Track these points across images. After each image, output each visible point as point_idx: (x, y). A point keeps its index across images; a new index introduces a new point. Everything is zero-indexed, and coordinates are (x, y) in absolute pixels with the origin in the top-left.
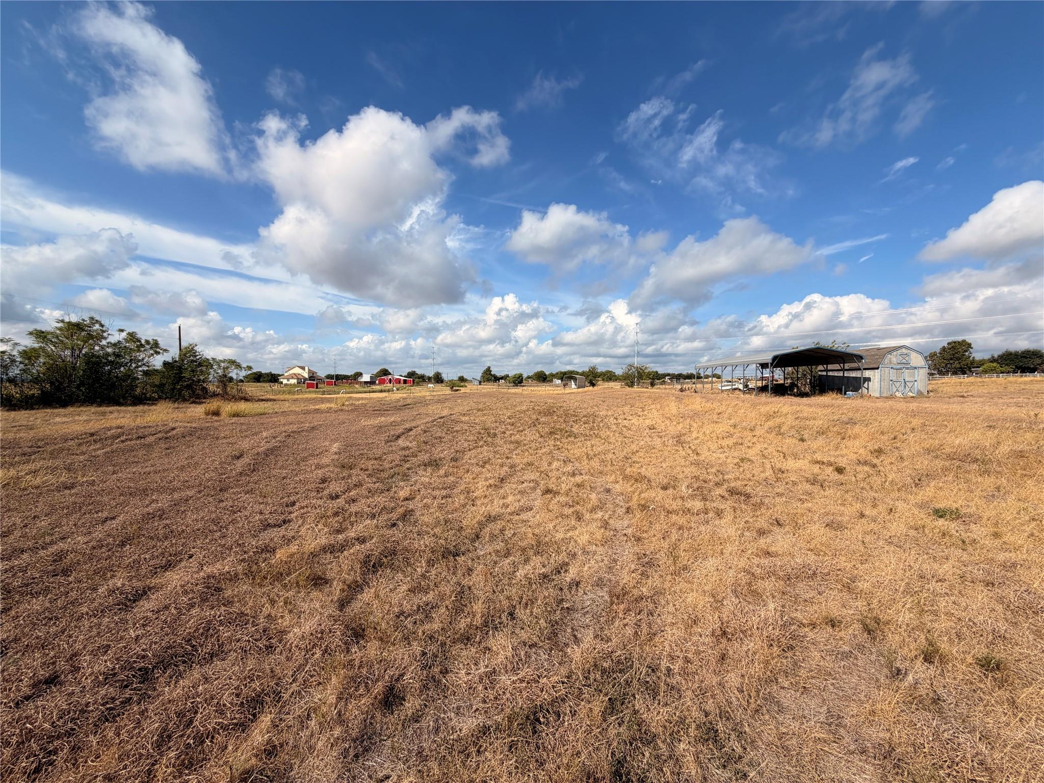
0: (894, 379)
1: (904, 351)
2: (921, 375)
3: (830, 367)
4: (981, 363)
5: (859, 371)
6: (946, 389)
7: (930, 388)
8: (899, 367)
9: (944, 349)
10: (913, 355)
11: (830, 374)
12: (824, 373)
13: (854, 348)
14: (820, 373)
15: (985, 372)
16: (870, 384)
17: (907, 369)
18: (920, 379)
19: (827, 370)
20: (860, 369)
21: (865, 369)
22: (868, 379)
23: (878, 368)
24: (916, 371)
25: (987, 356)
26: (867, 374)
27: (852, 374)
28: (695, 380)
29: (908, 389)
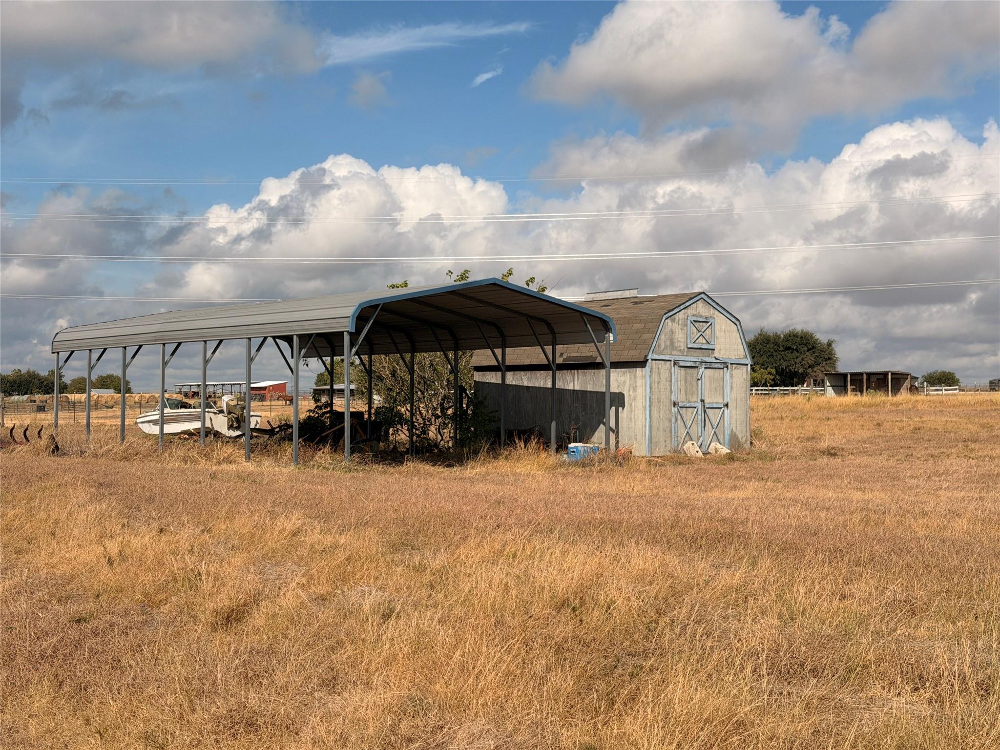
0: (681, 398)
1: (701, 309)
3: (515, 355)
5: (591, 373)
8: (689, 360)
10: (720, 323)
11: (512, 379)
12: (493, 378)
14: (478, 377)
16: (624, 414)
17: (709, 366)
18: (734, 396)
19: (502, 368)
20: (599, 366)
21: (616, 365)
22: (619, 400)
23: (642, 364)
24: (727, 373)
26: (616, 381)
27: (573, 382)
28: (38, 397)
29: (709, 429)
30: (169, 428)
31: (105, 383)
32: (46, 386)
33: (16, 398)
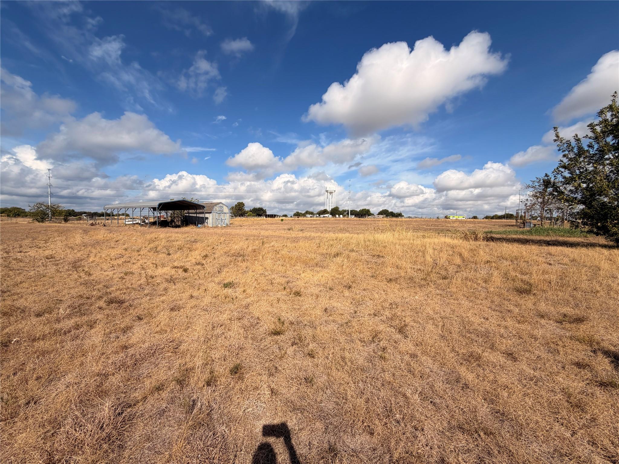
0: (218, 218)
1: (221, 205)
2: (228, 216)
3: (190, 211)
4: (247, 212)
5: (203, 214)
6: (236, 223)
7: (231, 222)
8: (219, 212)
9: (236, 205)
10: (225, 207)
11: (191, 215)
12: (188, 215)
13: (201, 202)
14: (185, 214)
15: (248, 216)
16: (208, 220)
17: (222, 213)
18: (227, 218)
19: (189, 213)
20: (203, 213)
21: (206, 213)
22: (207, 218)
23: (211, 213)
24: (225, 214)
25: (249, 210)
26: (207, 215)
27: (201, 215)
28: (107, 217)
29: (223, 223)
30: (127, 223)
31: (123, 215)
32: (109, 215)
33: (101, 217)
